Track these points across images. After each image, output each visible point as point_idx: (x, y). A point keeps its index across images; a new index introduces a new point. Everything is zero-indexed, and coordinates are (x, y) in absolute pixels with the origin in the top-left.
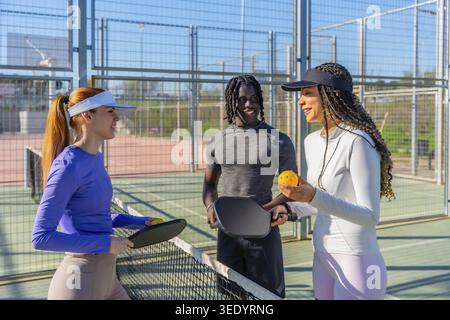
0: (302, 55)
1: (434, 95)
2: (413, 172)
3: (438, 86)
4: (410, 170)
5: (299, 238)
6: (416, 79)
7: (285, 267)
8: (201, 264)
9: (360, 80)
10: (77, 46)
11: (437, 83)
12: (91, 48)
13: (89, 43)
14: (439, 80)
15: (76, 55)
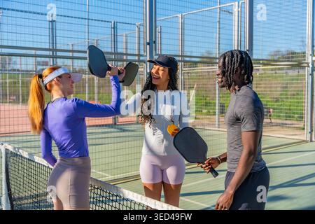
0: (150, 40)
2: (217, 126)
4: (215, 125)
9: (180, 59)
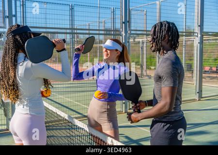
0: (125, 20)
1: (193, 40)
3: (195, 36)
5: (124, 112)
6: (185, 32)
7: (119, 125)
8: (75, 126)
10: (7, 15)
11: (195, 34)
12: (15, 16)
13: (14, 13)
14: (196, 33)
15: (7, 20)
